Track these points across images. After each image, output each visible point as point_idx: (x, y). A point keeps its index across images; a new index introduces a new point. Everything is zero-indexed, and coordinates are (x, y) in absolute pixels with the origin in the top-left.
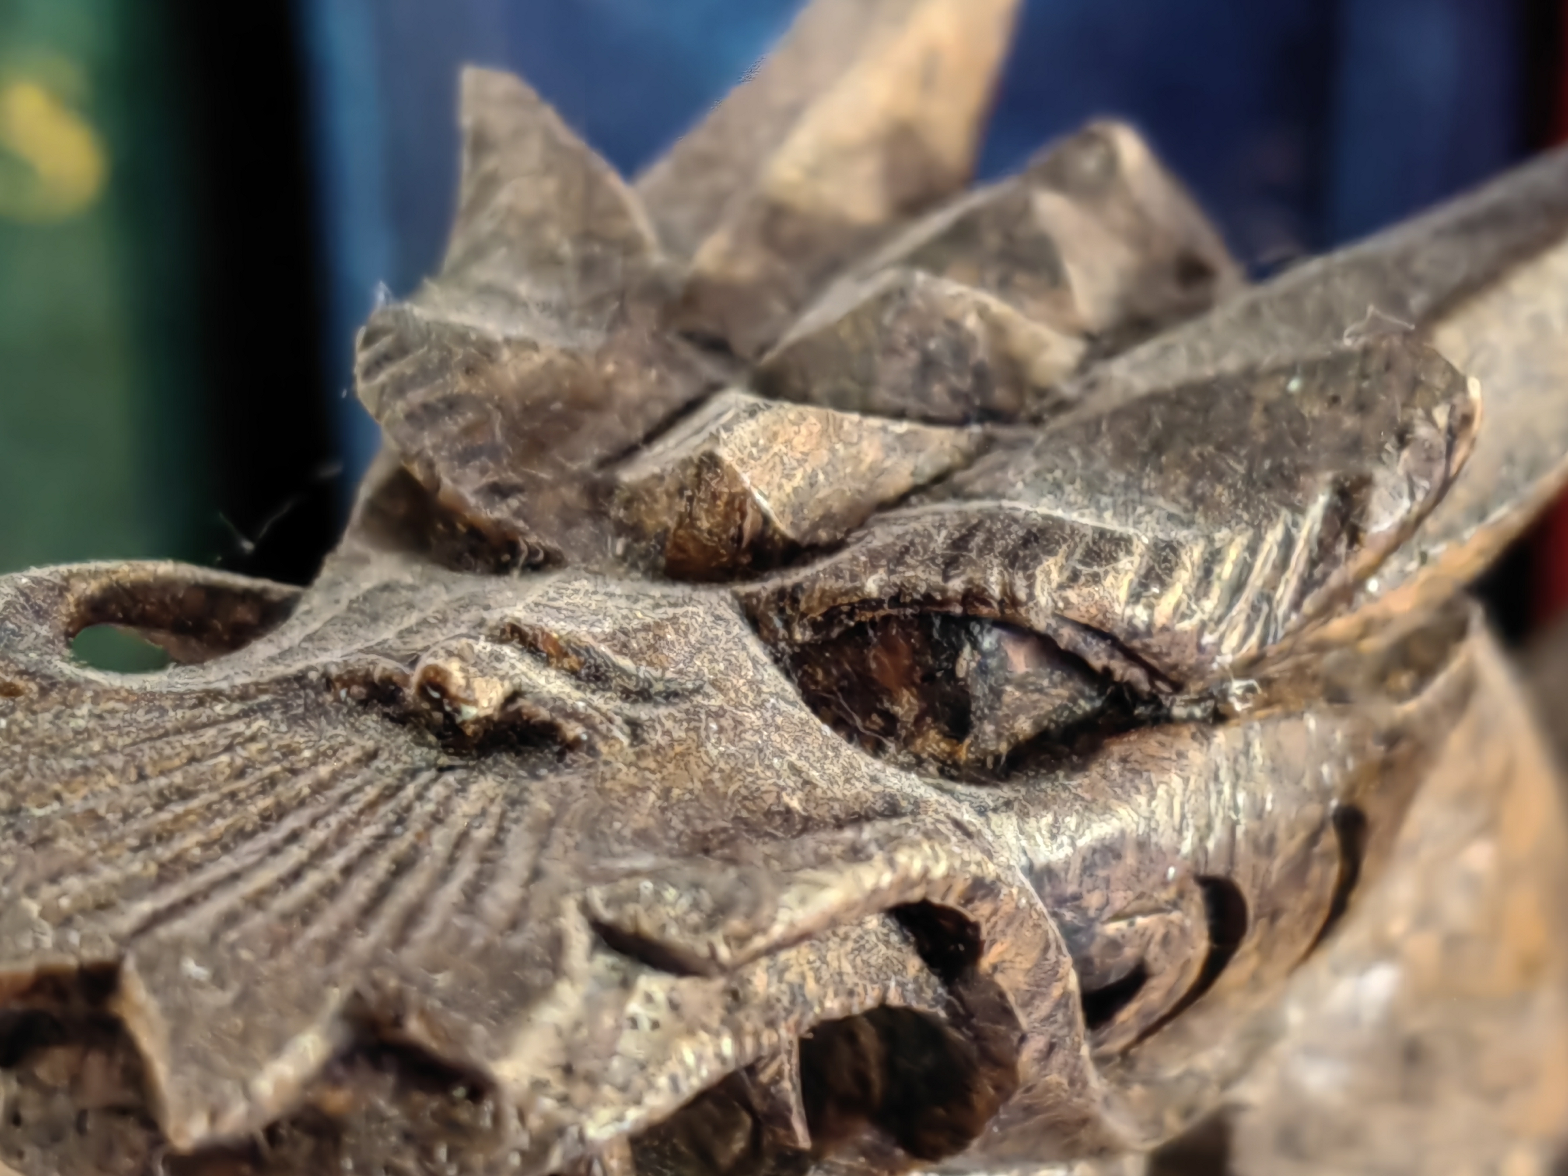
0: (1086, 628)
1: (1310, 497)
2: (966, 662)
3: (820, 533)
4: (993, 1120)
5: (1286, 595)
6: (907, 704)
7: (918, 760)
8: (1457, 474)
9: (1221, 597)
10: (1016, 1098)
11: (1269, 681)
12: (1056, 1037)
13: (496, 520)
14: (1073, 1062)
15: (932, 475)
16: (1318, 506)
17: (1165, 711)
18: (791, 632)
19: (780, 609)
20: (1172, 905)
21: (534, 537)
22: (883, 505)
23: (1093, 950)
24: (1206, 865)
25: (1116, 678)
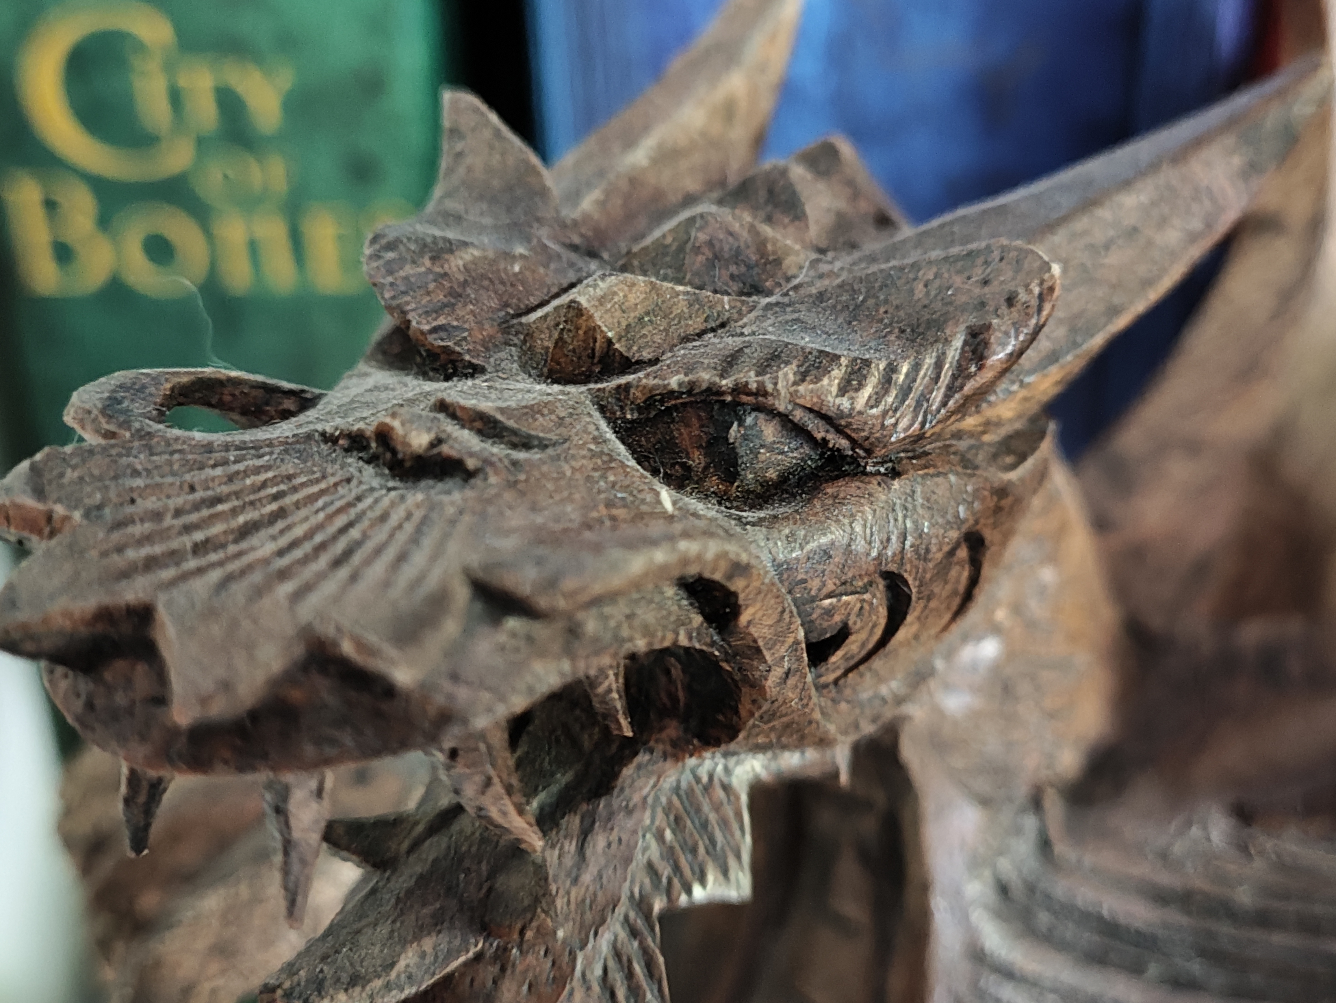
0: (810, 410)
1: (953, 335)
2: (734, 433)
3: (644, 354)
4: (751, 722)
5: (937, 396)
6: (697, 460)
7: (705, 496)
8: (1043, 326)
9: (896, 396)
10: (764, 708)
11: (926, 454)
12: (789, 669)
13: (443, 347)
14: (800, 686)
15: (718, 323)
16: (958, 343)
17: (862, 469)
18: (624, 414)
19: (619, 400)
20: (865, 589)
21: (467, 357)
22: (686, 339)
23: (814, 616)
24: (886, 565)
25: (831, 445)
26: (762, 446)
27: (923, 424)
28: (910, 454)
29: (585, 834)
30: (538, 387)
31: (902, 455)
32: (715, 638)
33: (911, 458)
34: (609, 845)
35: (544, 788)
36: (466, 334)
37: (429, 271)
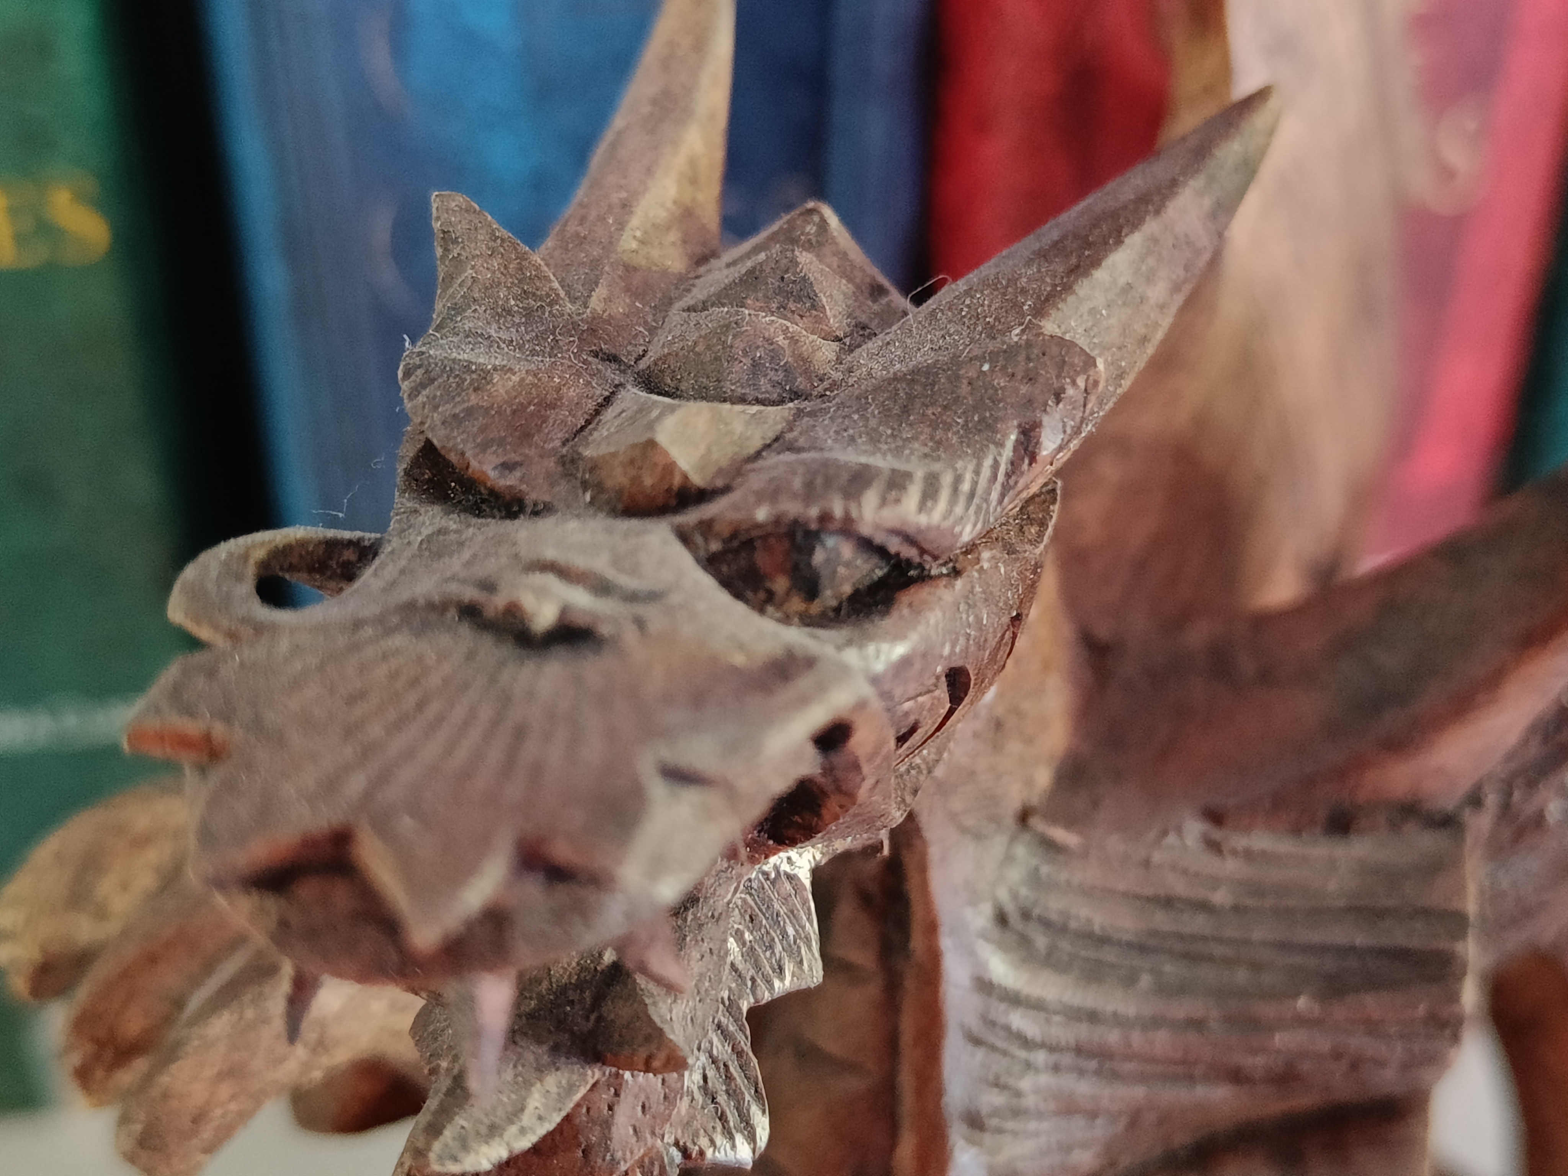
0: (891, 531)
1: (1005, 436)
2: (817, 557)
3: (718, 483)
5: (994, 497)
8: (1088, 416)
9: (963, 505)
15: (773, 438)
16: (1011, 442)
17: (925, 574)
18: (708, 545)
19: (699, 529)
20: (934, 688)
21: (534, 496)
23: (898, 720)
24: (953, 663)
26: (840, 565)
27: (984, 524)
28: (964, 549)
31: (958, 551)
32: (822, 759)
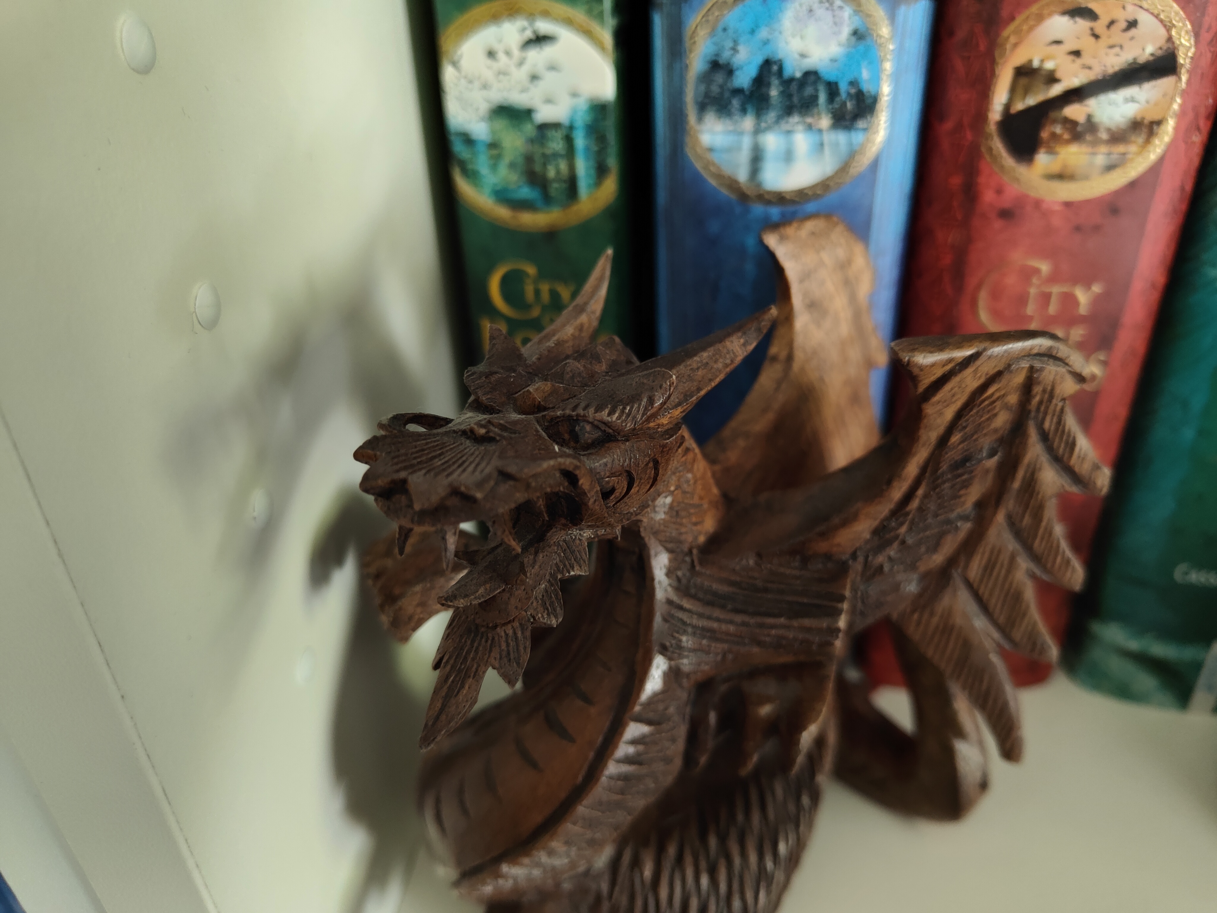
0: (599, 421)
1: (642, 398)
2: (577, 428)
3: (550, 405)
4: (586, 517)
5: (639, 417)
6: (566, 436)
7: (569, 448)
8: (672, 394)
9: (626, 417)
10: (589, 512)
11: (638, 434)
12: (596, 499)
13: (490, 404)
14: (600, 505)
15: (573, 395)
16: (645, 400)
17: (617, 439)
18: (544, 423)
19: (543, 419)
20: (619, 476)
21: (497, 408)
22: (563, 401)
23: (603, 484)
24: (625, 468)
25: (607, 432)
26: (586, 432)
27: (635, 425)
28: (633, 434)
29: (536, 553)
30: (518, 416)
31: (630, 435)
32: (573, 489)
33: (633, 435)
34: (543, 557)
35: (523, 540)
36: (496, 401)
37: (485, 381)
